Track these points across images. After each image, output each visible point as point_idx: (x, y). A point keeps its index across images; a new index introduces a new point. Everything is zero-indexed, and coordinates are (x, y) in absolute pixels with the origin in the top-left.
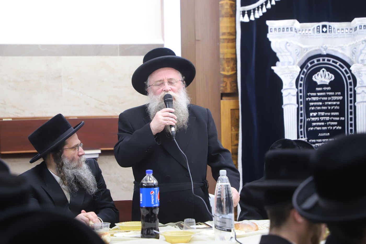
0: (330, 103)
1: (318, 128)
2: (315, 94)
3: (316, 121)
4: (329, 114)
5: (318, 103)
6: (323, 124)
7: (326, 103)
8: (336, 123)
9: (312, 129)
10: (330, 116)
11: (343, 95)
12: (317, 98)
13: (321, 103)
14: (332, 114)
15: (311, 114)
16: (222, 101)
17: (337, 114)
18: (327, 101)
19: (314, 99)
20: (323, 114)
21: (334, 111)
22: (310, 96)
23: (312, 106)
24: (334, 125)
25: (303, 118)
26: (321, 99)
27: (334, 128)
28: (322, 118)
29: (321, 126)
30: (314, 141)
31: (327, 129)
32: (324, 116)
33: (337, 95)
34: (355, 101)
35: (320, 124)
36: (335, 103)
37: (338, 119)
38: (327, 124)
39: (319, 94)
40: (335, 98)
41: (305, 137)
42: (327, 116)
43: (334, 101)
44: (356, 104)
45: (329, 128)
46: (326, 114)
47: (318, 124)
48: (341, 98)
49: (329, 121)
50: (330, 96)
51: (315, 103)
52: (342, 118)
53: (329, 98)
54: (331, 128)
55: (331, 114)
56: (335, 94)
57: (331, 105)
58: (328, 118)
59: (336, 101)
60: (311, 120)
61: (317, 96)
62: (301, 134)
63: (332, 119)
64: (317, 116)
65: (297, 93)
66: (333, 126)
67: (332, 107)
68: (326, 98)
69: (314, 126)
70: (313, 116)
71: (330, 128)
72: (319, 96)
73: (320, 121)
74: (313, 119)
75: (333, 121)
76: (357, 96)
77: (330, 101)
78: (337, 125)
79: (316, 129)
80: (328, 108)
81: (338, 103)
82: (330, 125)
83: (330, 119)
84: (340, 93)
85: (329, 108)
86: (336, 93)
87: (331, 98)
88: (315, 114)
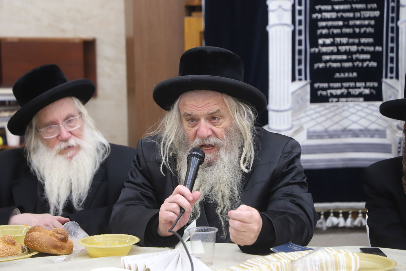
0: (358, 22)
1: (335, 65)
2: (329, 7)
3: (332, 53)
4: (356, 41)
5: (336, 23)
6: (344, 57)
7: (351, 23)
8: (368, 56)
9: (321, 65)
10: (359, 44)
11: (380, 8)
12: (334, 15)
13: (341, 23)
14: (363, 40)
15: (321, 41)
16: (187, 19)
17: (371, 40)
18: (354, 18)
19: (327, 15)
20: (344, 40)
21: (366, 35)
22: (320, 11)
23: (323, 28)
24: (365, 60)
25: (303, 47)
26: (342, 16)
27: (365, 64)
28: (343, 48)
29: (341, 61)
30: (325, 85)
31: (353, 65)
32: (348, 44)
33: (372, 9)
34: (398, 19)
35: (339, 57)
36: (366, 22)
37: (371, 49)
38: (352, 58)
39: (337, 7)
40: (367, 14)
41: (306, 79)
42: (353, 44)
43: (365, 19)
44: (399, 23)
45: (356, 64)
46: (351, 40)
47: (334, 57)
48: (377, 13)
49: (355, 53)
50: (359, 10)
51: (330, 23)
52: (379, 49)
53: (358, 15)
54: (360, 64)
55: (360, 41)
56: (367, 6)
57: (360, 26)
58: (354, 48)
59: (369, 18)
60: (319, 50)
61: (333, 10)
62: (300, 74)
63: (362, 50)
64: (332, 44)
65: (294, 6)
66: (363, 61)
67: (363, 30)
68: (351, 15)
69: (326, 62)
70: (324, 45)
71: (358, 65)
72: (338, 11)
73: (339, 53)
74: (324, 49)
75: (363, 52)
76: (402, 10)
77: (359, 19)
78: (370, 60)
79: (330, 66)
80: (354, 31)
81: (372, 22)
82: (357, 60)
83: (358, 50)
84: (375, 6)
85: (357, 30)
86: (369, 6)
87: (361, 15)
88: (328, 41)
